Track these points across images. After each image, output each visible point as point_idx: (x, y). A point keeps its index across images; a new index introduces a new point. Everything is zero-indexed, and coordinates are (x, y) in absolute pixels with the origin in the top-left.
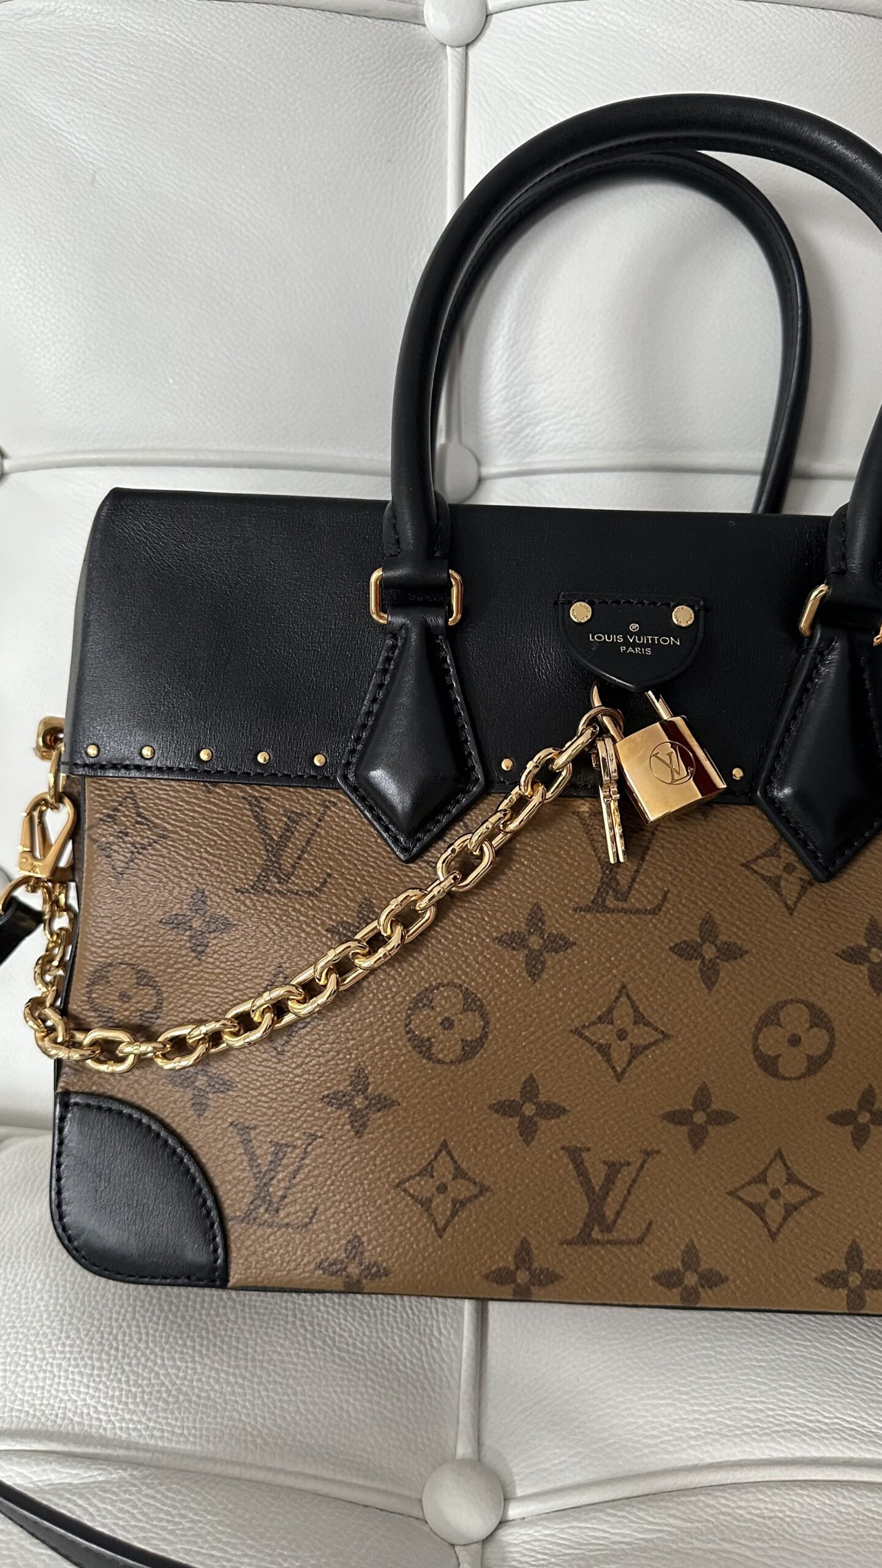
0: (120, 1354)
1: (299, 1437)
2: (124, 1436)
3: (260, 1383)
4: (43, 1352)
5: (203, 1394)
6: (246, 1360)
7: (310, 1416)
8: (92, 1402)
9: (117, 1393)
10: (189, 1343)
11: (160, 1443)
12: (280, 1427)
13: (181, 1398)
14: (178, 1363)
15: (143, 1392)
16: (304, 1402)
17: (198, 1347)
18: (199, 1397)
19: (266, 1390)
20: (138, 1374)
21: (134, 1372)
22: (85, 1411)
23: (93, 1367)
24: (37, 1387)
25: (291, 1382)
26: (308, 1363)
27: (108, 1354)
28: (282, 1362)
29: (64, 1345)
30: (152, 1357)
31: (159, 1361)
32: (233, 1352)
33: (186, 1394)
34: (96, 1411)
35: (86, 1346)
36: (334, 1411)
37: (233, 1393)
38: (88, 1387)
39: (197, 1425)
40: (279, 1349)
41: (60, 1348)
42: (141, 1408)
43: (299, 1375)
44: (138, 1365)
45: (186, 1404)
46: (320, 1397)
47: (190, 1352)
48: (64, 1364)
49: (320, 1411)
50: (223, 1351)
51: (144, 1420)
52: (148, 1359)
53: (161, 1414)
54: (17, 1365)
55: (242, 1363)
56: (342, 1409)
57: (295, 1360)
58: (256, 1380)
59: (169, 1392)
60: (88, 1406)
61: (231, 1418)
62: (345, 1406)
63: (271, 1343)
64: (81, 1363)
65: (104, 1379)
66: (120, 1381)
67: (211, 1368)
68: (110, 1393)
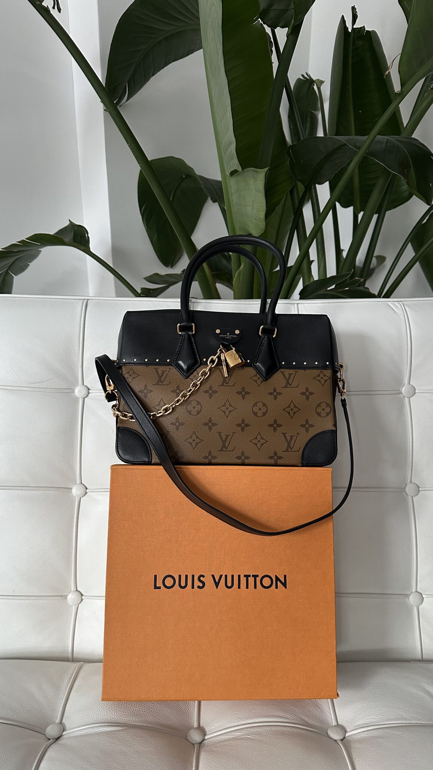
0: (121, 707)
1: (160, 722)
2: (124, 722)
3: (152, 712)
4: (104, 707)
5: (140, 714)
6: (148, 707)
7: (163, 718)
8: (116, 716)
9: (121, 714)
10: (136, 704)
11: (132, 723)
12: (156, 720)
13: (135, 715)
14: (134, 708)
15: (127, 714)
16: (161, 716)
17: (137, 705)
18: (139, 714)
19: (153, 713)
20: (125, 710)
21: (124, 710)
22: (115, 718)
23: (115, 710)
24: (103, 714)
25: (158, 712)
26: (162, 708)
27: (118, 707)
28: (156, 707)
29: (108, 705)
30: (128, 707)
31: (129, 708)
32: (145, 705)
33: (136, 714)
34: (117, 718)
35: (113, 705)
36: (168, 717)
37: (146, 714)
38: (115, 713)
39: (139, 720)
40: (155, 705)
41: (107, 706)
42: (127, 717)
43: (160, 710)
44: (125, 709)
45: (136, 716)
46: (164, 714)
47: (136, 706)
48: (109, 709)
49: (165, 717)
50: (143, 705)
51: (128, 719)
52: (127, 707)
53: (131, 718)
54: (98, 710)
55: (147, 708)
56: (169, 717)
57: (159, 707)
58: (151, 711)
59: (132, 714)
60: (115, 717)
61: (146, 718)
62: (170, 716)
63: (153, 704)
64: (112, 709)
65: (118, 712)
66: (121, 712)
67: (141, 709)
68: (120, 714)
